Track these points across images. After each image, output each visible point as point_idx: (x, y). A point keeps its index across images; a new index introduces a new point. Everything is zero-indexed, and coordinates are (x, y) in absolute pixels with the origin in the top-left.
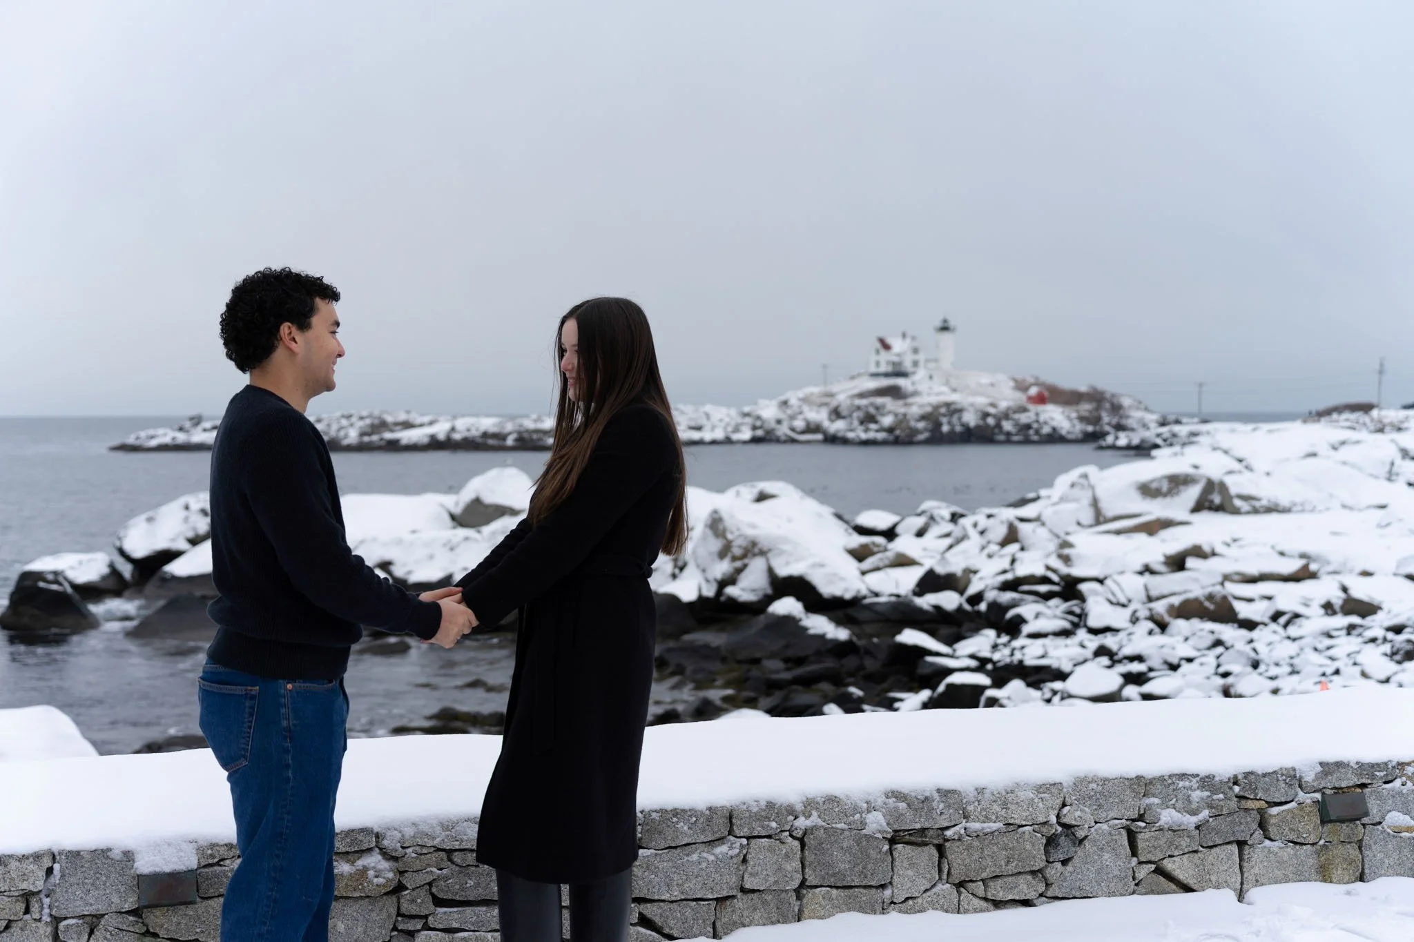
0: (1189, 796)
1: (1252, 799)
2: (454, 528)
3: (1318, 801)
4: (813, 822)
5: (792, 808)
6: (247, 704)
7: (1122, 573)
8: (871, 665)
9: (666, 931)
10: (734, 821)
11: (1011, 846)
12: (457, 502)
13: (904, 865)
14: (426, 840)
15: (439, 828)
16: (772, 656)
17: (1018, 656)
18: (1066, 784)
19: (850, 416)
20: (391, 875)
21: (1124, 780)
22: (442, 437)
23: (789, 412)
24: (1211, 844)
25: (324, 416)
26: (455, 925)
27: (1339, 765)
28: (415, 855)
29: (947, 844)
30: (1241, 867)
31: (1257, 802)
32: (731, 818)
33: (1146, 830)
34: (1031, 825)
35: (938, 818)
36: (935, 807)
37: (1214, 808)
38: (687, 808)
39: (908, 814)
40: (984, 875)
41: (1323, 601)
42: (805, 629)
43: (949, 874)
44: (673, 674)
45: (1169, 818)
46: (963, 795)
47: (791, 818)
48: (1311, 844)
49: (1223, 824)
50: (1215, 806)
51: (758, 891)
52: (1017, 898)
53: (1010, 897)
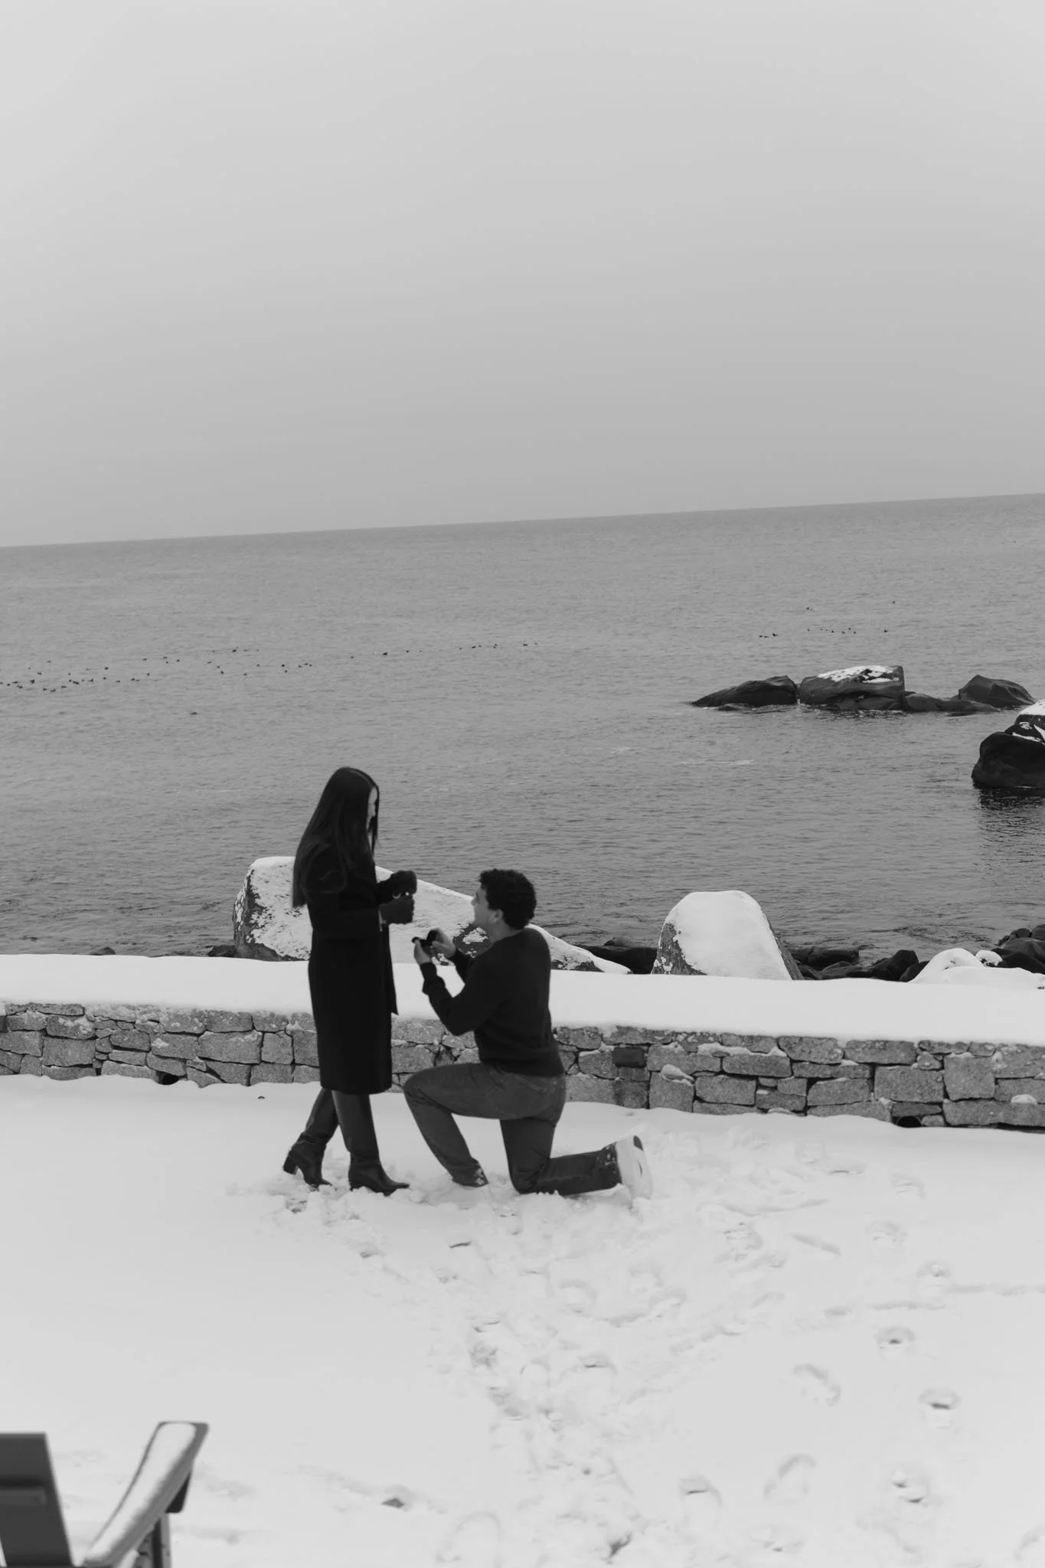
3: (612, 1051)
4: (296, 1027)
5: (283, 1018)
9: (222, 1078)
10: (254, 1022)
11: (411, 1055)
14: (104, 1013)
15: (111, 1008)
20: (90, 1030)
26: (120, 1060)
27: (629, 1029)
32: (252, 1020)
38: (228, 1011)
48: (609, 1079)
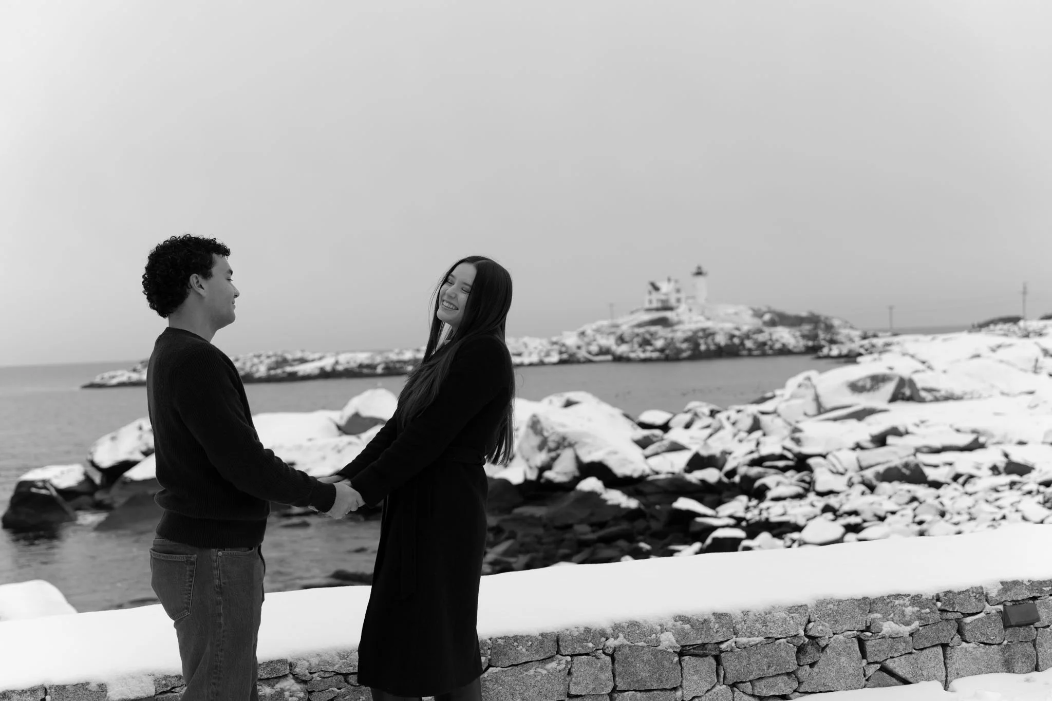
0: (903, 611)
1: (951, 612)
2: (340, 435)
3: (1001, 611)
4: (620, 642)
5: (604, 632)
6: (188, 569)
7: (839, 450)
8: (655, 525)
10: (560, 643)
11: (770, 654)
12: (341, 416)
13: (691, 672)
14: (328, 667)
15: (337, 657)
16: (581, 522)
17: (765, 515)
18: (810, 606)
19: (631, 341)
20: (302, 695)
21: (852, 600)
22: (328, 368)
23: (586, 340)
24: (922, 647)
25: (241, 356)
27: (1015, 583)
28: (320, 679)
29: (723, 655)
30: (945, 664)
31: (955, 613)
32: (558, 641)
33: (872, 638)
34: (785, 638)
35: (714, 635)
36: (712, 627)
37: (923, 619)
38: (524, 634)
39: (692, 633)
40: (751, 677)
41: (991, 465)
42: (605, 501)
43: (725, 677)
44: (507, 539)
45: (889, 629)
46: (733, 616)
47: (603, 639)
48: (997, 644)
49: (930, 632)
50: (923, 618)
51: (581, 696)
52: (777, 694)
53: (772, 693)
